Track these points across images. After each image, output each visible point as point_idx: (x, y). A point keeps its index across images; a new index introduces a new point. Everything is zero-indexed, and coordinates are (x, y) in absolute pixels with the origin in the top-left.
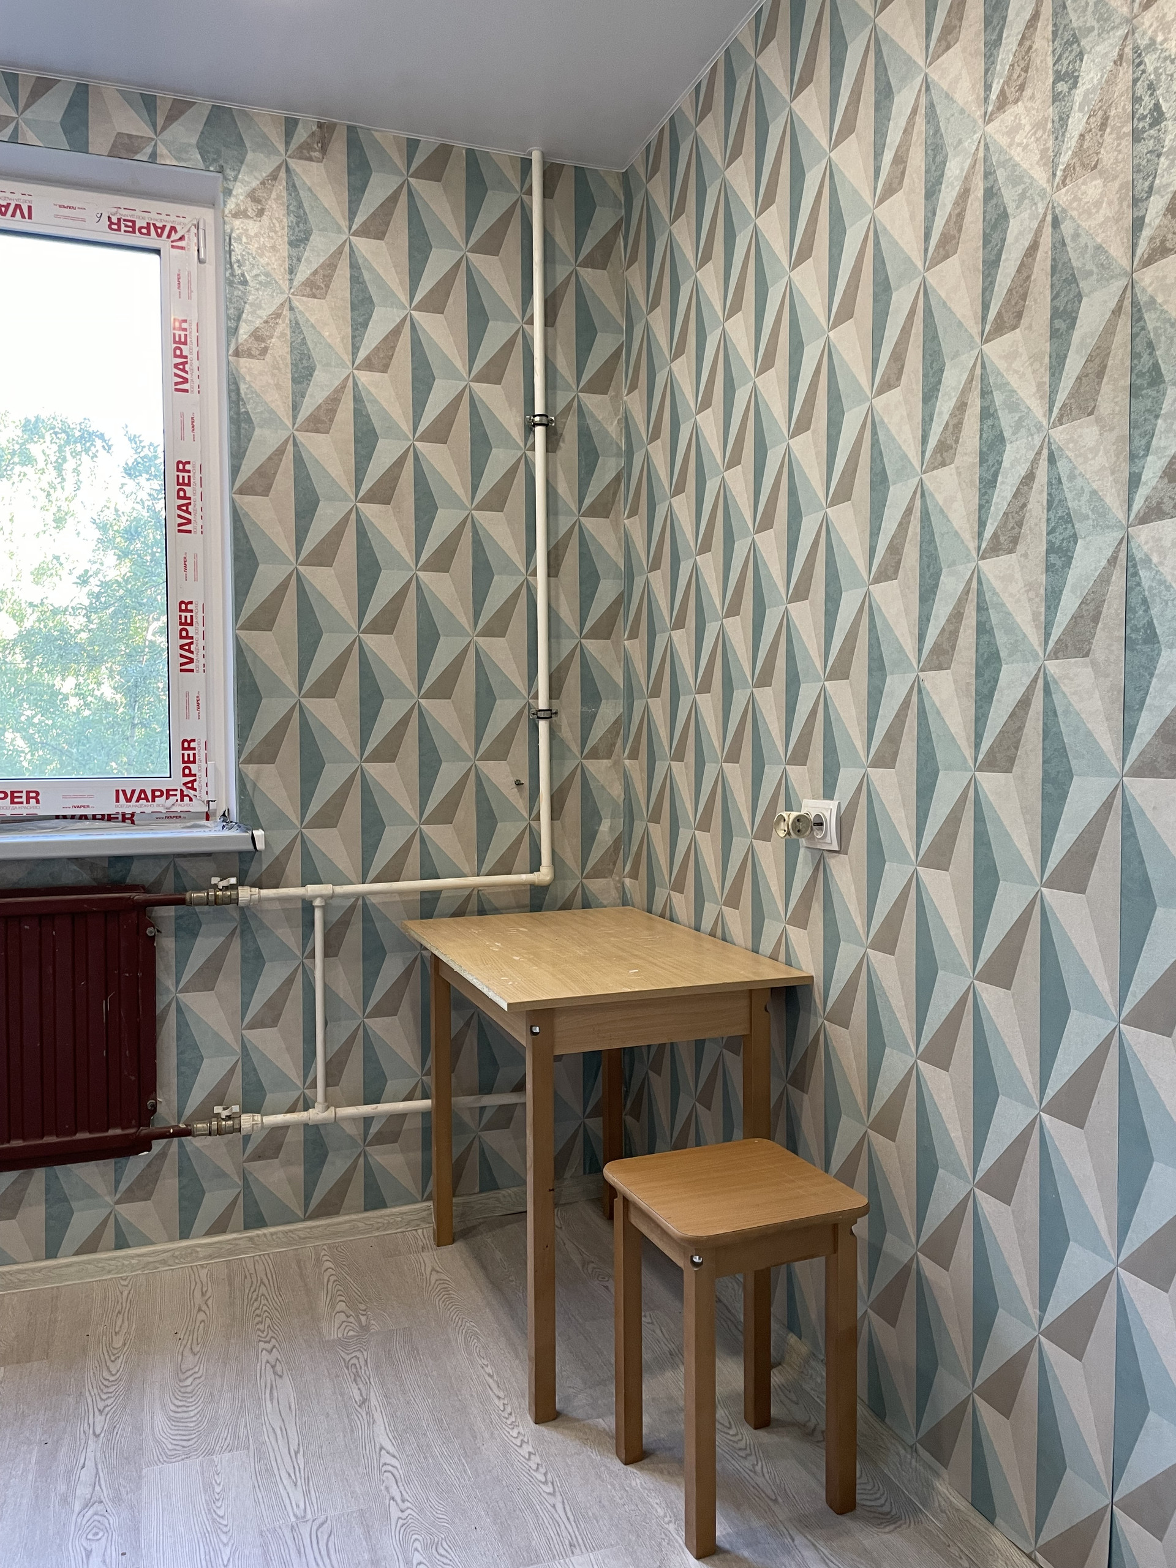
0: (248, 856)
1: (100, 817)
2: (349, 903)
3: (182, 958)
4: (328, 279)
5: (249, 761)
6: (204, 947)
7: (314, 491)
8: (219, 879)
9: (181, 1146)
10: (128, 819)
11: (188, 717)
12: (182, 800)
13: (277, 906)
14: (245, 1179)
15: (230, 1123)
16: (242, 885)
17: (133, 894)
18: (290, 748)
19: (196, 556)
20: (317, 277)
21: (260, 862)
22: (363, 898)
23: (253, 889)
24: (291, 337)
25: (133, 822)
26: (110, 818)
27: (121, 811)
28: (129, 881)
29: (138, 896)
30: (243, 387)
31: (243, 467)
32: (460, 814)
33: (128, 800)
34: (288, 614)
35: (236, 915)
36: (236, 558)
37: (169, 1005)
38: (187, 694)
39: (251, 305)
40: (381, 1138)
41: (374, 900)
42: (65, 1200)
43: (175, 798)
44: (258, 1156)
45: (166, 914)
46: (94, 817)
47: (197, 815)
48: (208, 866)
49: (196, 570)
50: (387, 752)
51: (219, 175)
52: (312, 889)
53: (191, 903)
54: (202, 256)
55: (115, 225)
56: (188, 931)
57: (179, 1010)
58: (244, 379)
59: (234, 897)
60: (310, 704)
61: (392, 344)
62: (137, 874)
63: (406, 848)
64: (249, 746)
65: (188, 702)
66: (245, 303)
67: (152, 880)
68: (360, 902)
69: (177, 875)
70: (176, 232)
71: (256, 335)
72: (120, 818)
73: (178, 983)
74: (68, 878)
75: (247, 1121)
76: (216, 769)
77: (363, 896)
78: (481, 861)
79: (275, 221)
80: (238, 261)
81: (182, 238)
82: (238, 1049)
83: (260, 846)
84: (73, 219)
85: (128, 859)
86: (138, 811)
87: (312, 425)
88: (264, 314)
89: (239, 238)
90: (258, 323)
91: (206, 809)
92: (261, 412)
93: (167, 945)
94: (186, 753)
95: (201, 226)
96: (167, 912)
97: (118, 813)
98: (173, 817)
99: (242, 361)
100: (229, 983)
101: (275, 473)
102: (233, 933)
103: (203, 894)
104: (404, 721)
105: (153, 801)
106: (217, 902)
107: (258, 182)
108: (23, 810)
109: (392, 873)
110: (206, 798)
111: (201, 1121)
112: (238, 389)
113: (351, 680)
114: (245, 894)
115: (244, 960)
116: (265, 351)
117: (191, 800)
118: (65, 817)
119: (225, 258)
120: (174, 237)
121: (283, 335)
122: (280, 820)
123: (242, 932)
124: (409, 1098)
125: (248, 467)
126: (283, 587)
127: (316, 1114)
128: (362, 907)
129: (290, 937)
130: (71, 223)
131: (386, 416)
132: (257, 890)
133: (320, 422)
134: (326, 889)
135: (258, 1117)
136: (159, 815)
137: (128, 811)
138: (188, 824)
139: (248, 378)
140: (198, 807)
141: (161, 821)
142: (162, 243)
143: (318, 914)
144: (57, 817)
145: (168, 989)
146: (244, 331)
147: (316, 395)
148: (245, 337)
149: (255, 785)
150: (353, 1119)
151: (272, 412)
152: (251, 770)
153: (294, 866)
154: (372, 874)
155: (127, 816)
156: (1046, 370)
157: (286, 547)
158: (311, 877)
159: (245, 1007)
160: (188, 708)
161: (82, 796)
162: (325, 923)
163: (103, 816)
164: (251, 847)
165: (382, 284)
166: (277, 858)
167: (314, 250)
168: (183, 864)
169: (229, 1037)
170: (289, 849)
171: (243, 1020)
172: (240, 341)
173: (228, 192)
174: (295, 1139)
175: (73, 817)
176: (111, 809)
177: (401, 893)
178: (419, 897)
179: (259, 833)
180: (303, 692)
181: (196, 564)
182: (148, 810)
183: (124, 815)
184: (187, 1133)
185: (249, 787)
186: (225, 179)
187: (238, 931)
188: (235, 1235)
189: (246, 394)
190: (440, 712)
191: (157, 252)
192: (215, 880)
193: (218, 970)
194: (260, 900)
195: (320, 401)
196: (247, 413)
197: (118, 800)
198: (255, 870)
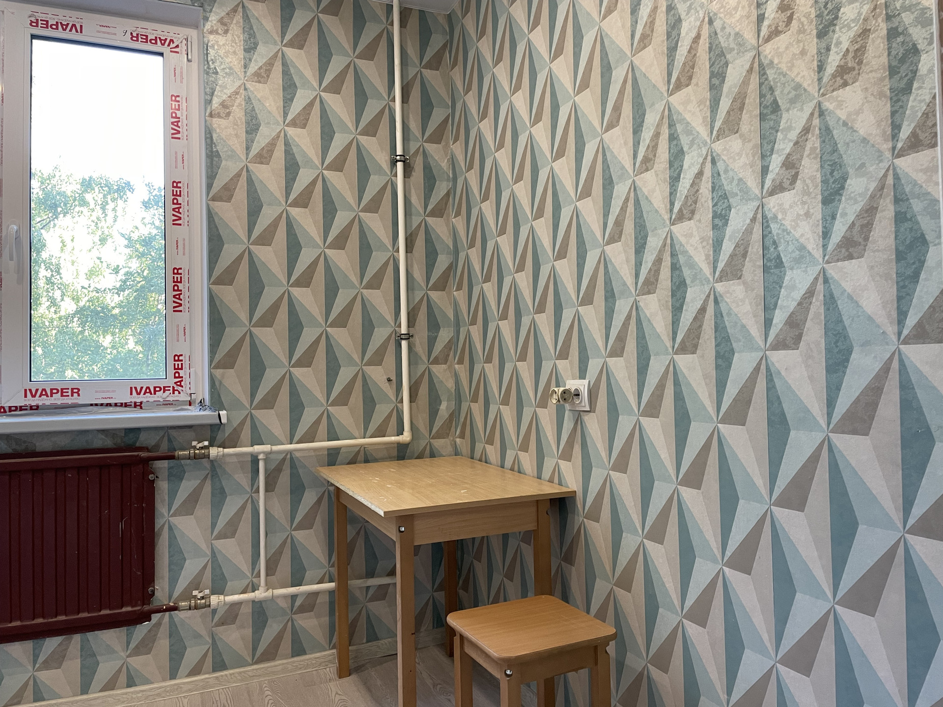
0: (218, 427)
1: (120, 404)
2: (282, 456)
3: (173, 494)
4: (268, 72)
5: (217, 367)
6: (187, 487)
7: (259, 200)
8: (197, 442)
9: (171, 617)
10: (139, 406)
11: (178, 341)
12: (174, 393)
13: (235, 459)
14: (213, 638)
15: (203, 601)
16: (212, 446)
17: (141, 453)
18: (244, 359)
19: (184, 240)
20: (262, 71)
21: (224, 431)
22: (291, 453)
23: (219, 449)
24: (245, 106)
25: (141, 408)
26: (126, 405)
27: (133, 400)
28: (138, 445)
29: (143, 454)
30: (215, 136)
31: (214, 185)
32: (352, 400)
33: (138, 394)
34: (243, 275)
35: (208, 465)
36: (210, 240)
37: (163, 525)
38: (178, 326)
39: (220, 86)
40: (303, 609)
41: (298, 454)
42: (94, 655)
43: (169, 392)
44: (222, 623)
45: (162, 466)
46: (116, 405)
47: (183, 403)
48: (190, 434)
49: (184, 248)
50: (306, 361)
51: (201, 8)
52: (257, 448)
53: (179, 458)
54: (190, 57)
55: (135, 38)
56: (176, 477)
57: (170, 528)
58: (216, 131)
59: (206, 454)
60: (256, 331)
61: (308, 112)
62: (144, 440)
63: (318, 422)
64: (218, 357)
65: (178, 331)
66: (217, 85)
67: (153, 444)
68: (289, 456)
69: (170, 440)
70: (173, 43)
71: (223, 105)
72: (133, 404)
73: (169, 510)
74: (98, 443)
75: (214, 600)
76: (195, 373)
77: (290, 452)
78: (366, 429)
79: (235, 36)
80: (212, 60)
81: (177, 46)
82: (209, 553)
83: (224, 420)
84: (108, 33)
85: (137, 431)
86: (145, 400)
87: (258, 159)
88: (229, 92)
89: (213, 46)
90: (225, 97)
91: (189, 399)
92: (226, 151)
93: (162, 486)
94: (176, 363)
95: (189, 40)
96: (163, 465)
97: (131, 402)
98: (167, 404)
99: (214, 120)
100: (203, 511)
101: (235, 189)
102: (206, 477)
103: (187, 453)
104: (317, 342)
105: (155, 394)
106: (196, 457)
107: (225, 14)
108: (69, 401)
109: (309, 437)
110: (189, 392)
111: (184, 600)
112: (212, 137)
113: (283, 315)
114: (214, 452)
115: (213, 495)
116: (228, 114)
117: (179, 393)
118: (96, 405)
119: (204, 58)
120: (172, 45)
121: (240, 105)
122: (236, 404)
123: (212, 476)
124: (321, 582)
125: (218, 185)
126: (240, 258)
127: (260, 594)
128: (290, 459)
129: (243, 479)
130: (106, 36)
131: (304, 155)
132: (222, 449)
133: (264, 157)
134: (266, 448)
135: (222, 597)
136: (158, 403)
137: (138, 400)
138: (177, 408)
139: (218, 131)
140: (183, 397)
141: (160, 406)
142: (165, 49)
143: (261, 465)
144: (92, 405)
145: (163, 516)
146: (216, 102)
147: (261, 141)
148: (216, 105)
149: (221, 383)
150: (285, 597)
151: (233, 151)
152: (218, 373)
153: (246, 434)
154: (296, 438)
155: (137, 404)
156: (708, 109)
157: (242, 234)
158: (257, 440)
159: (214, 525)
160: (178, 335)
161: (108, 391)
162: (266, 470)
163: (122, 404)
164: (218, 421)
165: (302, 76)
166: (235, 429)
167: (259, 55)
168: (173, 433)
169: (204, 546)
170: (242, 423)
171: (212, 533)
172: (213, 108)
173: (206, 19)
174: (246, 610)
175: (102, 405)
176: (127, 399)
177: (315, 450)
178: (326, 453)
179: (223, 413)
180: (252, 324)
181: (184, 245)
182: (151, 400)
183: (135, 403)
184: (175, 609)
185: (217, 383)
186: (204, 11)
187: (209, 476)
188: (207, 676)
189: (217, 140)
190: (340, 336)
191: (161, 54)
192: (194, 443)
193: (197, 502)
194: (224, 455)
195: (263, 145)
196: (217, 151)
197: (131, 394)
198: (220, 437)
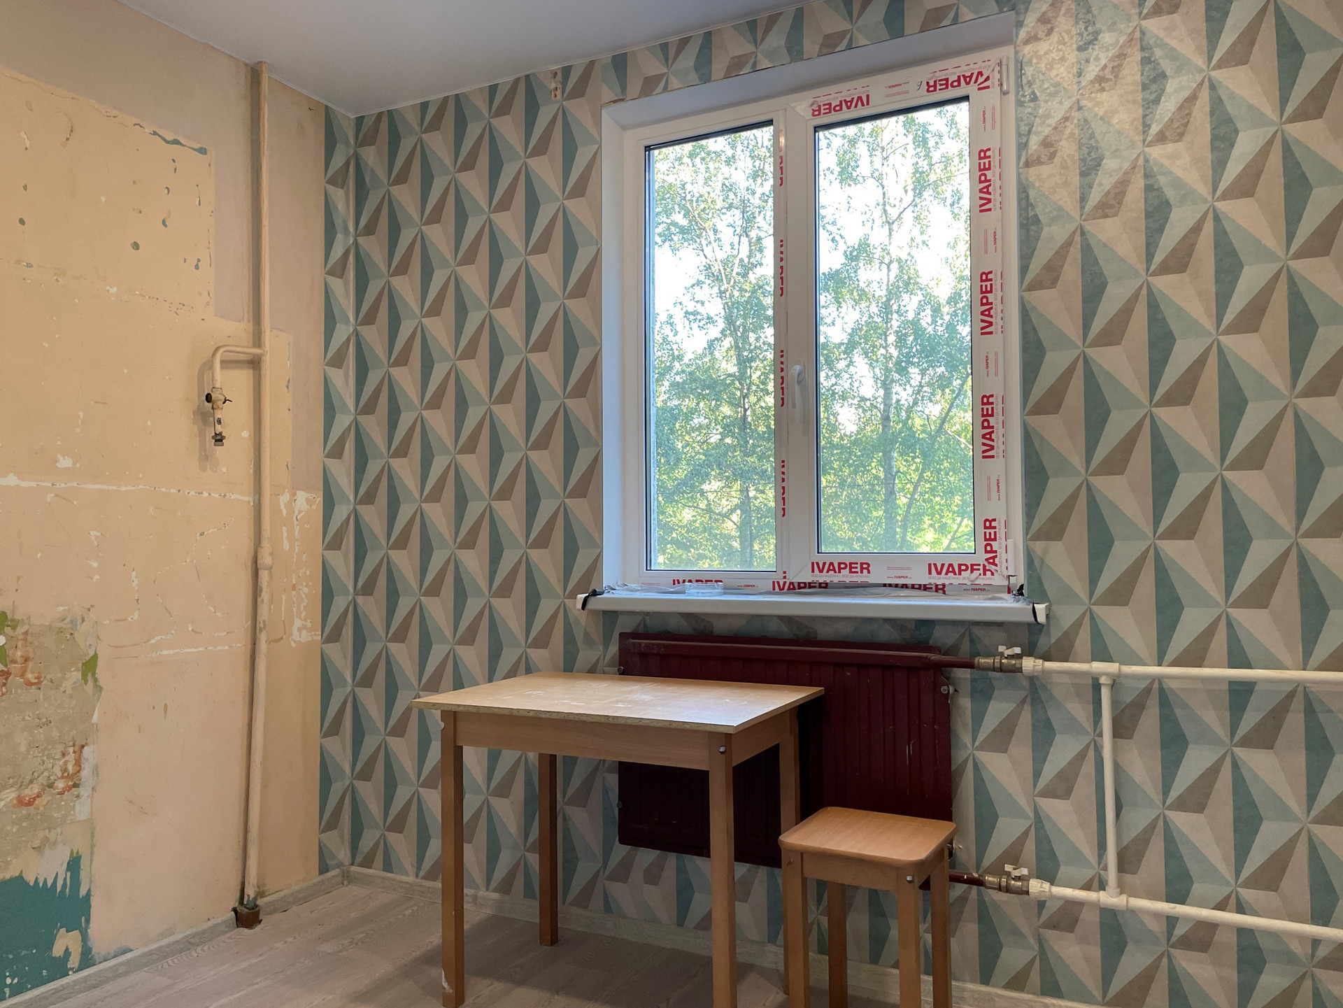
0: (1035, 628)
1: (917, 586)
2: (1143, 685)
3: (978, 718)
4: (1117, 69)
5: (1037, 537)
6: (997, 711)
7: (1102, 275)
8: (1005, 647)
9: (979, 894)
10: (941, 589)
11: (989, 499)
12: (985, 574)
13: (1067, 680)
14: (1041, 944)
15: (1019, 884)
16: (1030, 655)
17: (930, 655)
18: (1077, 526)
19: (996, 354)
20: (1107, 71)
21: (1048, 634)
22: (1159, 680)
23: (1037, 661)
24: (1079, 135)
25: (944, 593)
26: (925, 588)
27: (933, 581)
28: (931, 643)
29: (934, 657)
30: (1032, 194)
31: (1031, 267)
32: (1278, 597)
33: (939, 573)
34: (1075, 397)
35: (1026, 684)
36: (1025, 349)
37: (967, 759)
38: (989, 478)
39: (1041, 117)
40: (1186, 943)
41: (1172, 685)
43: (979, 572)
44: (1054, 925)
45: (963, 676)
46: (913, 587)
47: (999, 589)
48: (999, 635)
49: (996, 366)
50: (1187, 527)
51: (1013, 12)
52: (1098, 666)
53: (979, 668)
54: (1005, 88)
55: (932, 88)
56: (983, 694)
57: (976, 765)
58: (1033, 185)
59: (1018, 666)
60: (1097, 481)
61: (1187, 111)
62: (941, 637)
63: (1210, 632)
64: (1037, 524)
65: (989, 485)
66: (1035, 117)
67: (950, 644)
68: (1156, 685)
69: (972, 641)
70: (982, 75)
71: (1046, 143)
72: (934, 589)
73: (974, 740)
74: (886, 635)
75: (1036, 886)
76: (1016, 546)
77: (1159, 679)
78: (1307, 654)
79: (1063, 34)
80: (1029, 82)
81: (988, 79)
82: (1031, 815)
83: (1041, 618)
84: (899, 94)
85: (926, 624)
86: (947, 582)
87: (1100, 211)
88: (1052, 122)
89: (1030, 61)
90: (1047, 131)
91: (1006, 583)
92: (1050, 212)
93: (965, 704)
94: (988, 531)
95: (1004, 63)
96: (963, 674)
98: (978, 589)
99: (1032, 170)
100: (1021, 748)
101: (1062, 266)
102: (1023, 701)
103: (990, 661)
104: (1204, 497)
105: (960, 574)
106: (1001, 669)
107: (1047, 5)
108: (859, 578)
109: (1194, 657)
110: (1006, 573)
111: (993, 874)
112: (1027, 197)
113: (1142, 455)
114: (1029, 664)
115: (1034, 728)
116: (1052, 156)
117: (993, 574)
118: (890, 585)
119: (1018, 83)
120: (981, 79)
121: (1072, 135)
122: (1069, 595)
123: (1033, 700)
124: (1221, 906)
125: (1036, 265)
126: (1070, 371)
127: (1109, 898)
128: (1161, 693)
129: (1080, 711)
130: (899, 97)
131: (1178, 184)
132: (1041, 661)
133: (1107, 208)
134: (1112, 667)
135: (1046, 885)
136: (964, 587)
137: (939, 582)
138: (989, 596)
139: (1037, 184)
140: (998, 580)
141: (969, 592)
142: (971, 90)
143: (1105, 694)
145: (965, 746)
146: (1034, 142)
147: (1104, 182)
148: (1035, 147)
149: (1042, 561)
150: (1157, 915)
151: (1060, 209)
152: (1038, 546)
153: (1083, 641)
154: (1171, 654)
155: (940, 587)
157: (1074, 333)
158: (1101, 654)
159: (1037, 774)
160: (989, 491)
161: (902, 569)
162: (1115, 703)
163: (920, 585)
164: (1033, 619)
165: (1173, 55)
166: (1066, 633)
167: (1102, 48)
168: (978, 632)
169: (1023, 801)
170: (1077, 625)
171: (1035, 785)
172: (1030, 152)
173: (1020, 24)
174: (1089, 919)
175: (896, 586)
176: (924, 579)
177: (1205, 680)
178: (1226, 687)
179: (1040, 608)
180: (1090, 471)
181: (996, 360)
182: (956, 582)
183: (937, 586)
184: (979, 883)
185: (1037, 562)
186: (1018, 13)
187: (1029, 700)
188: (1031, 997)
189: (1035, 199)
190: (1249, 485)
191: (966, 98)
192: (1001, 649)
193: (1011, 734)
194: (1043, 671)
195: (1108, 187)
196: (1036, 216)
197: (930, 573)
198: (1043, 643)
